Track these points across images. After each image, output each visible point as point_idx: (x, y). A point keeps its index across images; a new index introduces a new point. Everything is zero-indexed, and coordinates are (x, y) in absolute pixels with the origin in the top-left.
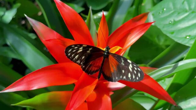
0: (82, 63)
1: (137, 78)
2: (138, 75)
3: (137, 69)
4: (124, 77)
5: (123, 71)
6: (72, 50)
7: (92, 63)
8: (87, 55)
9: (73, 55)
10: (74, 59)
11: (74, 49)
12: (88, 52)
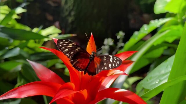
0: (70, 57)
1: (117, 65)
2: (117, 63)
3: (117, 59)
4: (106, 68)
5: (105, 64)
6: (63, 43)
7: (80, 61)
8: (76, 52)
9: (63, 47)
10: (64, 51)
11: (65, 43)
12: (77, 50)
